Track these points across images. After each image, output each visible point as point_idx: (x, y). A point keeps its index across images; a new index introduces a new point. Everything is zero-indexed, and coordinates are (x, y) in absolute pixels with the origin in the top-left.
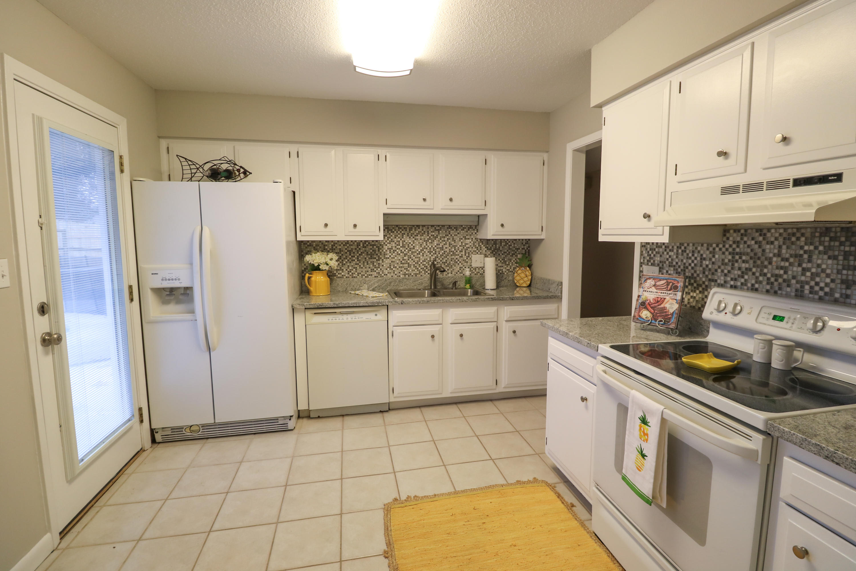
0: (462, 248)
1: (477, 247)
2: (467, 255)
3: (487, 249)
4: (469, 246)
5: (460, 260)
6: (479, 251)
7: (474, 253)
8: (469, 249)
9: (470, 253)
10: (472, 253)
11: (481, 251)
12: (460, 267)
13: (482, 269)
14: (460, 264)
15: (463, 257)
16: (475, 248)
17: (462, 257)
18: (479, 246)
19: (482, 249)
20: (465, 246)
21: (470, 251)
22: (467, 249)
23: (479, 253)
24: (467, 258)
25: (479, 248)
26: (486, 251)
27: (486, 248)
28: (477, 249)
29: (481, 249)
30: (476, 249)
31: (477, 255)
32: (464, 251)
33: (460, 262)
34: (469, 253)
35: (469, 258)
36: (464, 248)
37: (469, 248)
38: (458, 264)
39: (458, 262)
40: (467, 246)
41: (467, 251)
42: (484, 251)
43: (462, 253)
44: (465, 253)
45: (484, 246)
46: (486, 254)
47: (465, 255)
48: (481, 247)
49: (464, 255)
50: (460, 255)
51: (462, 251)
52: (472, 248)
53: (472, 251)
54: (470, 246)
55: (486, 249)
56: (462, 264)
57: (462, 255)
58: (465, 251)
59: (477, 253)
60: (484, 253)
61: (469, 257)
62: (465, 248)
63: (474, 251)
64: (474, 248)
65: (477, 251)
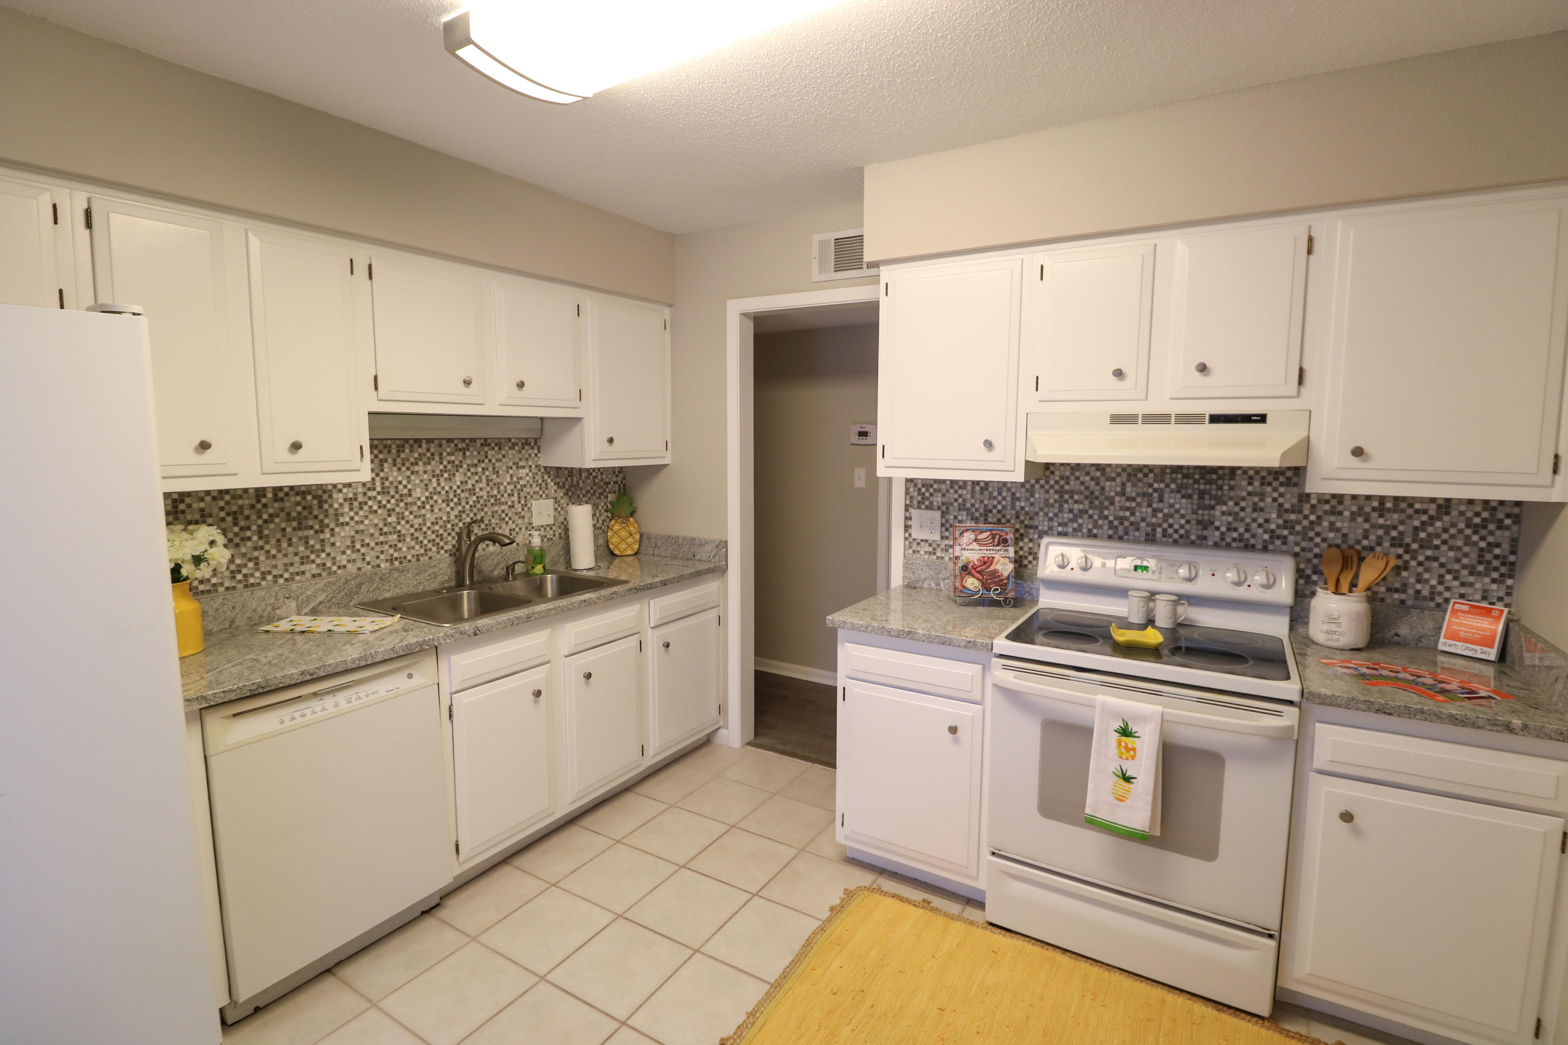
0: (512, 487)
1: (540, 485)
2: (523, 502)
3: (558, 487)
4: (525, 483)
5: (510, 515)
6: (544, 492)
7: (535, 496)
8: (525, 489)
9: (529, 497)
10: (532, 497)
11: (547, 492)
12: (510, 530)
13: (551, 528)
14: (510, 522)
15: (516, 506)
16: (537, 486)
17: (513, 506)
18: (543, 481)
19: (549, 488)
20: (519, 483)
21: (528, 493)
22: (522, 490)
23: (544, 496)
24: (523, 509)
25: (543, 485)
26: (555, 491)
27: (555, 484)
28: (541, 489)
29: (547, 488)
30: (538, 489)
31: (541, 500)
32: (516, 494)
33: (510, 519)
34: (526, 497)
35: (526, 509)
36: (515, 487)
37: (525, 486)
38: (507, 523)
39: (507, 519)
40: (522, 482)
41: (522, 494)
42: (553, 491)
43: (512, 499)
44: (519, 498)
45: (552, 480)
46: (556, 498)
47: (519, 502)
48: (546, 484)
49: (516, 502)
50: (510, 503)
51: (513, 495)
52: (531, 485)
53: (532, 493)
54: (528, 482)
55: (556, 487)
56: (513, 522)
57: (513, 502)
58: (519, 494)
59: (541, 496)
60: (553, 496)
61: (526, 505)
62: (518, 486)
63: (534, 493)
64: (534, 485)
65: (541, 492)
